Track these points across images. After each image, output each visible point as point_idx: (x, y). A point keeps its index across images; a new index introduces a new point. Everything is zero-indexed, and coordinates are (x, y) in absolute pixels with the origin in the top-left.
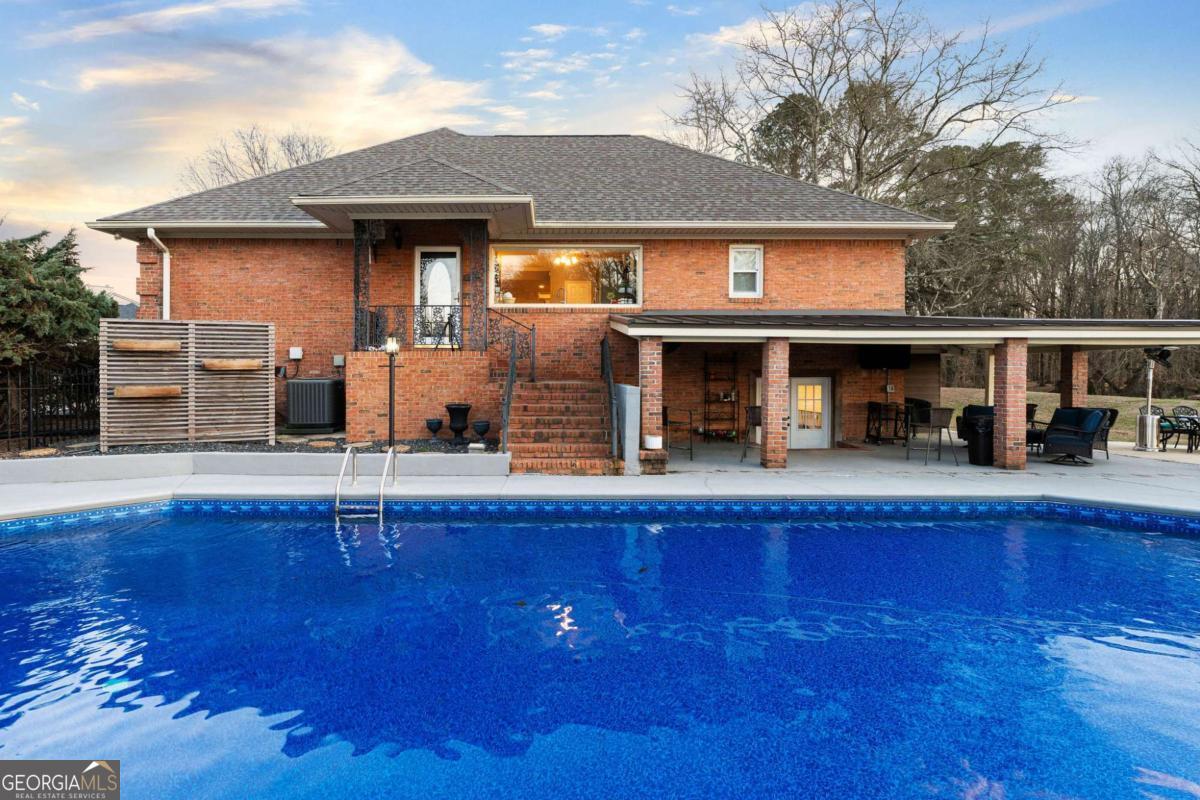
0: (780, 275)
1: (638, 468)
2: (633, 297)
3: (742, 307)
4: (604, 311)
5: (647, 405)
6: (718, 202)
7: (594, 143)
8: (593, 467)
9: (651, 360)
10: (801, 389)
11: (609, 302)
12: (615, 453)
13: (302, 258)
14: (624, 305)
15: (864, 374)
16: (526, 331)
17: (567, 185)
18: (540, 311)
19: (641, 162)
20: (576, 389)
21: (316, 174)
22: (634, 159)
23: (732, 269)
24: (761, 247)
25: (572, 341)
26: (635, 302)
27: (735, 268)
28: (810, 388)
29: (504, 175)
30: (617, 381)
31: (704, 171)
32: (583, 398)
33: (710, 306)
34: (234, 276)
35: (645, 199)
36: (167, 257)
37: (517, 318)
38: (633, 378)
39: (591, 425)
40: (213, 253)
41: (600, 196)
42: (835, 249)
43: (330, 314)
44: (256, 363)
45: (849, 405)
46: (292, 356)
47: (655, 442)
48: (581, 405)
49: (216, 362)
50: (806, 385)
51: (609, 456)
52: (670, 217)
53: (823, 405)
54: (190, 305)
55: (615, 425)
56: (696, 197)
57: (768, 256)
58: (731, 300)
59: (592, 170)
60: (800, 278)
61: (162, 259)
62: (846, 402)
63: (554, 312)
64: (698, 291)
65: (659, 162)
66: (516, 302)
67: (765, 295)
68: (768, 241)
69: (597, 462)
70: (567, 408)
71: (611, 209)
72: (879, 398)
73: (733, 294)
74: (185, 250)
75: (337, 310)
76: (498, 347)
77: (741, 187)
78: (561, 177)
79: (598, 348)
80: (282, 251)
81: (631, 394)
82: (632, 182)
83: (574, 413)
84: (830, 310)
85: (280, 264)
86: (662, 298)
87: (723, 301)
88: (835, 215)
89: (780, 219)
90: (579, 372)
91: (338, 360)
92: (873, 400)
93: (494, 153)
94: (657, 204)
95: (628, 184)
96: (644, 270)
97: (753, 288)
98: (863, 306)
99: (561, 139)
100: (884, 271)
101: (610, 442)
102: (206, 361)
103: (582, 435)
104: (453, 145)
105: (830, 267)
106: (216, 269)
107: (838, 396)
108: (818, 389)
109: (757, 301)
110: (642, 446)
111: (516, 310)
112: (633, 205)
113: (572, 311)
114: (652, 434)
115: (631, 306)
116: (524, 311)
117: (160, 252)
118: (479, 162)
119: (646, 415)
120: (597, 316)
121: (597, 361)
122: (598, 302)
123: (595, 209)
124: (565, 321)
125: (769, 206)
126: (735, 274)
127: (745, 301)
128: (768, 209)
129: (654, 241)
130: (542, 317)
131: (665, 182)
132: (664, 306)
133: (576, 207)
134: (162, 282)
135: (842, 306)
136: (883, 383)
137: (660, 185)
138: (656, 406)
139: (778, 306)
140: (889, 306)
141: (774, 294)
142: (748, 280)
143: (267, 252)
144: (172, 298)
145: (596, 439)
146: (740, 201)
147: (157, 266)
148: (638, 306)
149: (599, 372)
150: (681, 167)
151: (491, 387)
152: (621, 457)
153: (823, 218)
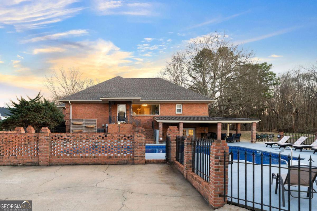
0: (185, 109)
1: (159, 143)
2: (158, 113)
3: (178, 115)
4: (153, 116)
5: (160, 133)
6: (174, 96)
7: (150, 80)
8: (151, 142)
9: (161, 126)
10: (189, 130)
11: (153, 114)
12: (155, 140)
13: (96, 106)
14: (156, 115)
15: (201, 128)
16: (139, 120)
17: (145, 91)
18: (141, 116)
19: (160, 86)
20: (148, 130)
21: (96, 89)
22: (158, 85)
23: (176, 108)
24: (182, 104)
25: (147, 122)
26: (158, 114)
27: (177, 108)
28: (191, 130)
29: (133, 89)
30: (155, 129)
31: (172, 88)
32: (149, 132)
33: (172, 115)
34: (83, 110)
35: (160, 95)
36: (71, 106)
37: (136, 117)
38: (158, 128)
39: (151, 136)
40: (80, 105)
41: (152, 94)
42: (195, 105)
43: (102, 117)
44: (94, 126)
45: (198, 133)
46: (103, 126)
47: (161, 139)
48: (149, 133)
49: (88, 126)
50: (190, 130)
51: (154, 141)
52: (165, 99)
53: (193, 133)
54: (75, 115)
55: (155, 136)
56: (170, 94)
57: (183, 106)
58: (176, 114)
59: (150, 87)
60: (189, 110)
61: (70, 107)
62: (197, 133)
63: (143, 116)
64: (170, 112)
65: (164, 86)
66: (136, 114)
67: (182, 113)
68: (183, 103)
69: (152, 142)
70: (147, 134)
71: (154, 97)
72: (203, 132)
73: (176, 113)
74: (74, 105)
75: (103, 116)
76: (134, 123)
77: (179, 92)
78: (144, 89)
79: (152, 123)
80: (93, 105)
81: (157, 131)
82: (158, 91)
83: (148, 134)
84: (194, 116)
85: (92, 107)
86: (163, 114)
87: (175, 114)
88: (195, 99)
89: (185, 99)
90: (148, 127)
91: (103, 125)
92: (202, 132)
93: (130, 83)
94: (163, 96)
95: (157, 91)
96: (160, 108)
97: (180, 112)
98: (200, 115)
99: (143, 79)
100: (204, 109)
101: (154, 139)
102: (87, 126)
103: (149, 138)
104: (121, 81)
105: (194, 108)
106: (80, 108)
107: (196, 132)
108: (192, 130)
109: (181, 114)
110: (159, 139)
111: (136, 116)
112: (158, 96)
113: (147, 116)
114: (161, 137)
115: (158, 115)
116: (138, 116)
117: (70, 105)
118: (127, 85)
119: (160, 134)
120: (151, 117)
121: (151, 126)
122: (151, 114)
123: (151, 97)
124: (145, 118)
125: (183, 96)
126: (177, 109)
127: (179, 114)
128: (183, 97)
129: (162, 103)
130: (141, 117)
131: (164, 91)
132: (164, 115)
133: (148, 97)
134: (70, 111)
135: (197, 115)
136: (204, 129)
137: (163, 91)
138: (161, 133)
139: (185, 115)
140: (205, 115)
141: (184, 113)
142: (179, 110)
143: (90, 105)
144: (72, 114)
145: (152, 138)
146: (178, 95)
147: (69, 108)
148: (159, 115)
149: (152, 127)
150: (168, 87)
151: (133, 130)
152: (156, 141)
153: (193, 99)
